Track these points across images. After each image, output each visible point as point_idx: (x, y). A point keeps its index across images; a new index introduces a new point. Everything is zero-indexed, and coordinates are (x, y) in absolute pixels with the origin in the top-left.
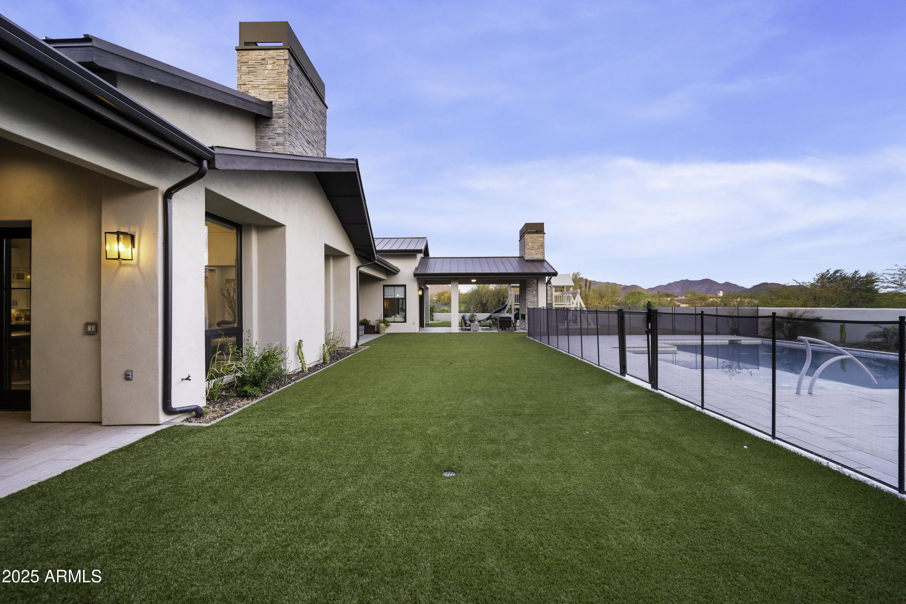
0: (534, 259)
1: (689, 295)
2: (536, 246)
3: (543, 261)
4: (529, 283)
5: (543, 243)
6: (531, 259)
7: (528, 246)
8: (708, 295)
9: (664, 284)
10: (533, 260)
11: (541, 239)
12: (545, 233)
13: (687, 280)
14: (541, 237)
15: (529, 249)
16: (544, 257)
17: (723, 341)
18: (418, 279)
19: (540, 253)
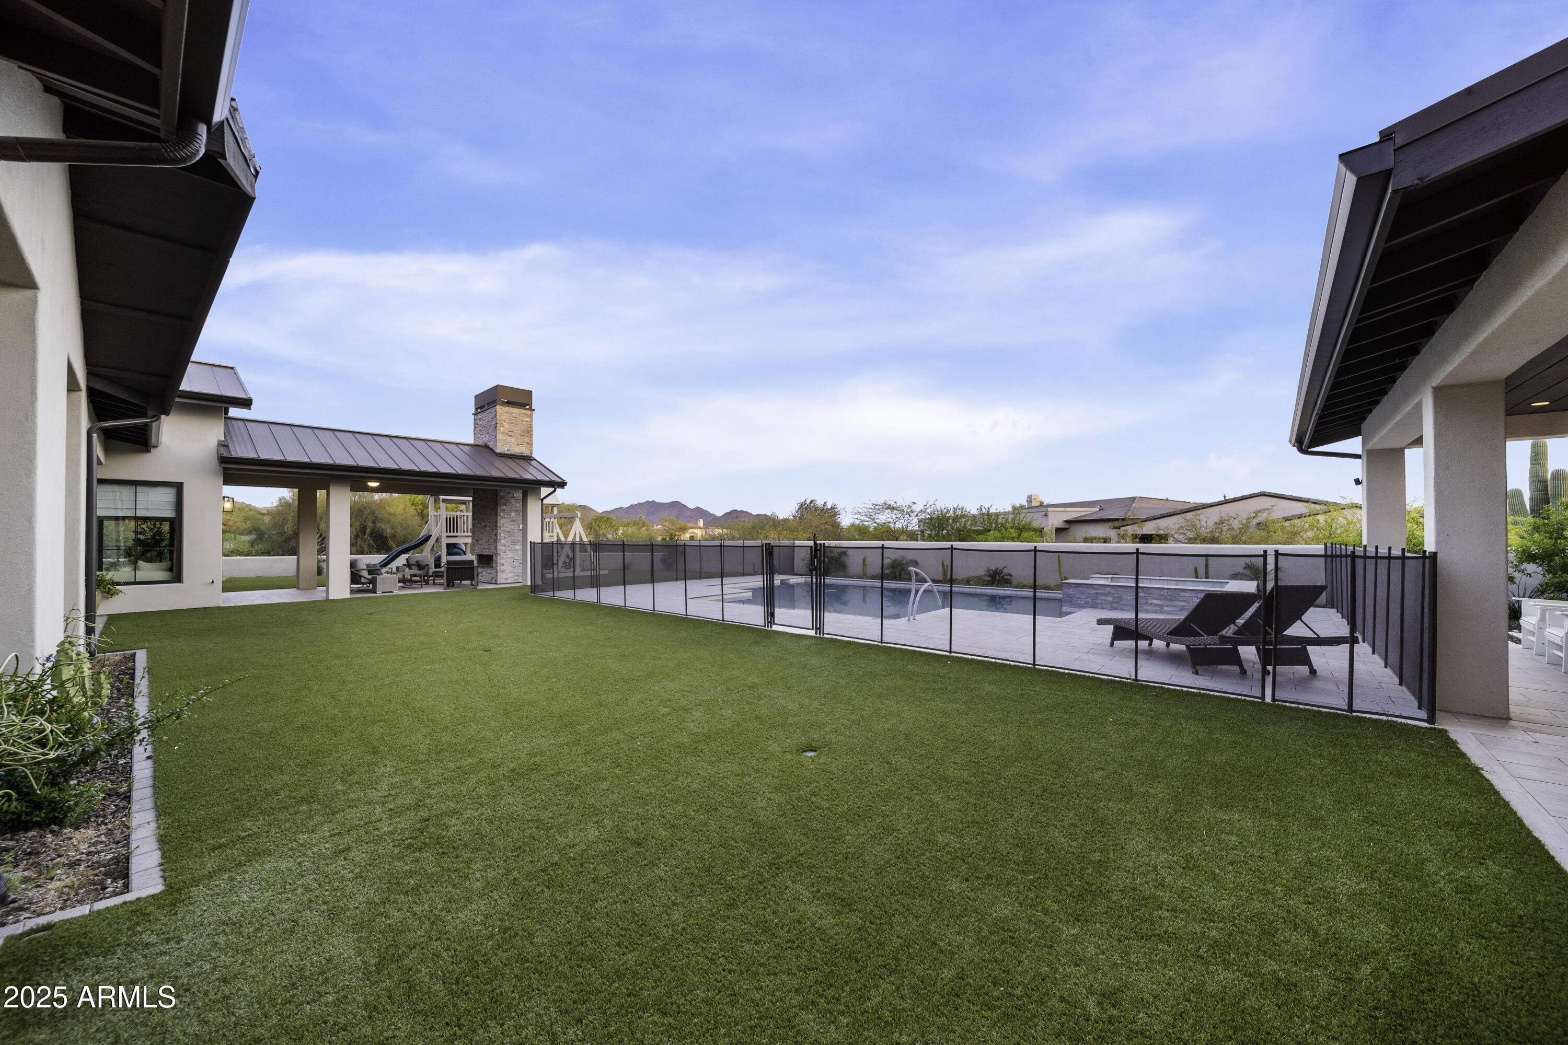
0: (513, 453)
1: (667, 524)
2: (517, 430)
3: (528, 459)
4: (502, 497)
5: (531, 426)
6: (509, 453)
7: (502, 429)
8: (689, 525)
9: (625, 506)
10: (511, 454)
11: (527, 419)
12: (534, 410)
13: (654, 502)
14: (527, 416)
15: (503, 433)
16: (532, 453)
17: (756, 584)
18: (225, 469)
19: (525, 445)
